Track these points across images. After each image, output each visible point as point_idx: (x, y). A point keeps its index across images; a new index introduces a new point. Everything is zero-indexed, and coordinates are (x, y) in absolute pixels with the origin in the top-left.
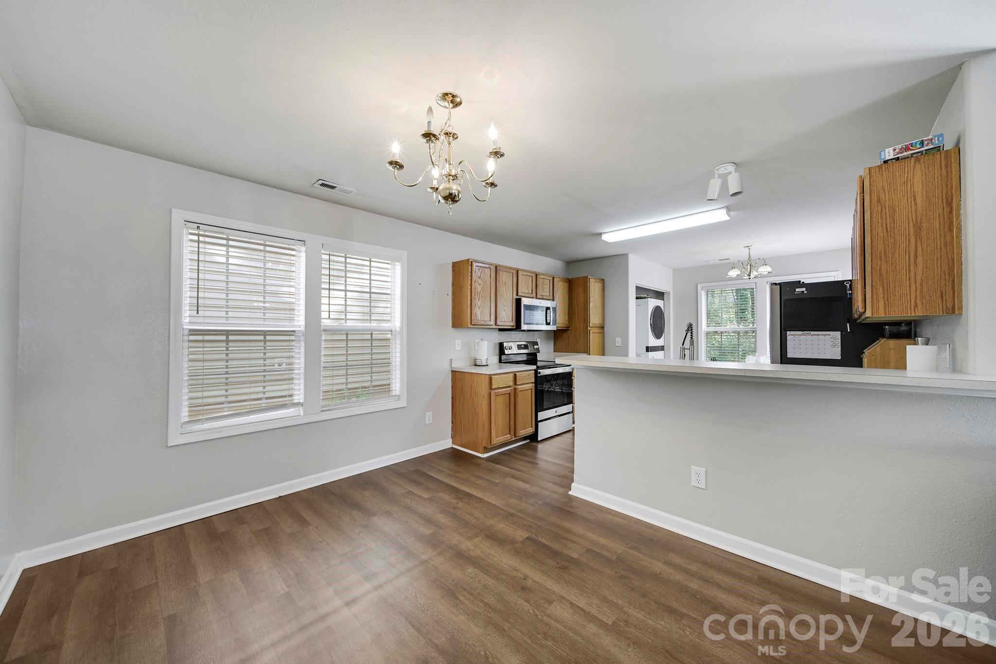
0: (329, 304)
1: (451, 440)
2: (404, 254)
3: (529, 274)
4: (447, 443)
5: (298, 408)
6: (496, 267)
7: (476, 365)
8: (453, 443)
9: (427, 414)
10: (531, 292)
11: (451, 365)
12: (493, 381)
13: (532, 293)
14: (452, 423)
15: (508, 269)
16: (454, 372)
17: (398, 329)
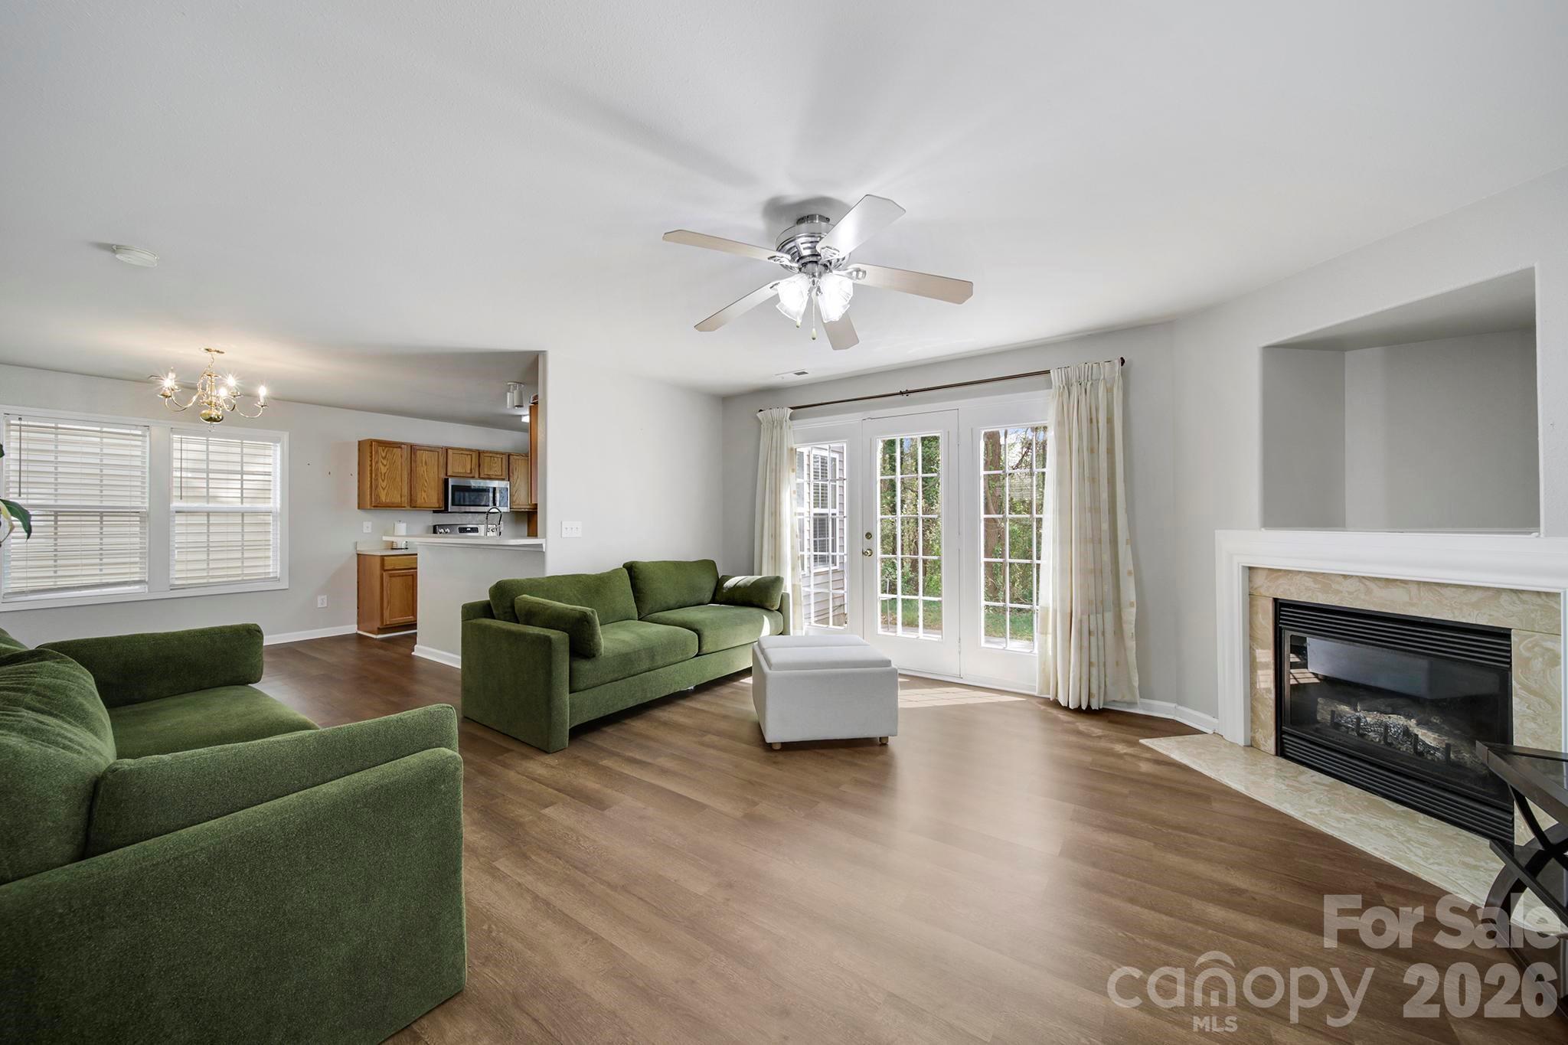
0: (181, 478)
1: (356, 626)
2: (286, 436)
3: (468, 453)
4: (352, 629)
5: (143, 586)
6: (411, 446)
7: (392, 549)
8: (358, 629)
9: (319, 598)
10: (469, 472)
11: (356, 548)
12: (386, 562)
13: (471, 473)
14: (358, 608)
15: (431, 449)
16: (360, 556)
17: (279, 510)
